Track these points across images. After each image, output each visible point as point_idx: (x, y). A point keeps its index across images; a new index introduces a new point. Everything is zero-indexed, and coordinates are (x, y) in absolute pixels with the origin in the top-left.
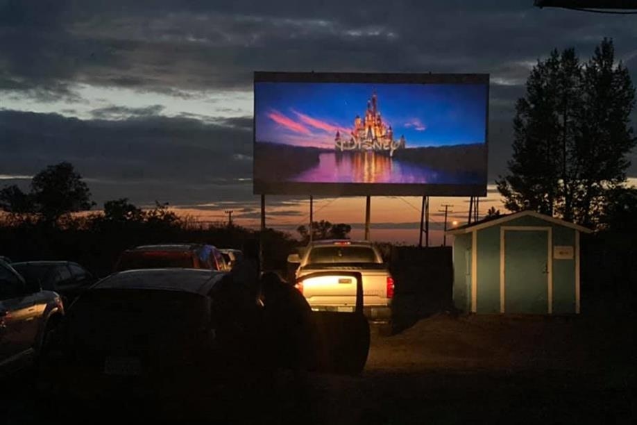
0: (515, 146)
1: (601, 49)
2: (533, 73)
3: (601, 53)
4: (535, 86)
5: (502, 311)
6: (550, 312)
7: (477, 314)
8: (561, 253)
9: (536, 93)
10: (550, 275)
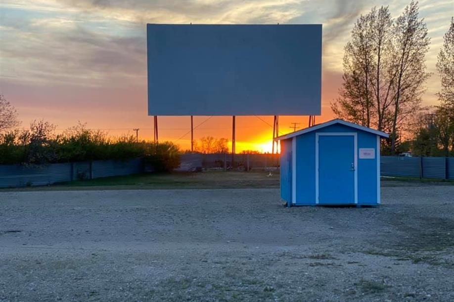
2: (356, 24)
4: (357, 33)
5: (317, 202)
6: (356, 202)
7: (297, 205)
8: (365, 154)
9: (359, 39)
10: (356, 172)
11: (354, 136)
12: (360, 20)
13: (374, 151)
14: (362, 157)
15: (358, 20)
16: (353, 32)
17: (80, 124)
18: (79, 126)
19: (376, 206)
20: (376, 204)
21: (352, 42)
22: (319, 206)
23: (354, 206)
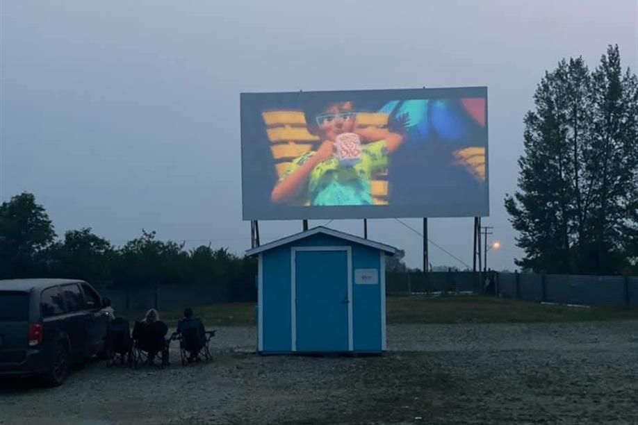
0: (522, 161)
1: (607, 56)
2: (541, 85)
3: (608, 60)
4: (543, 98)
5: (294, 349)
6: (351, 348)
7: (264, 353)
8: (364, 277)
9: (546, 107)
10: (350, 306)
11: (346, 251)
12: (546, 80)
13: (377, 272)
14: (359, 281)
15: (543, 79)
16: (536, 97)
17: (145, 234)
18: (145, 237)
19: (380, 354)
20: (379, 352)
21: (536, 112)
22: (297, 354)
23: (348, 355)
